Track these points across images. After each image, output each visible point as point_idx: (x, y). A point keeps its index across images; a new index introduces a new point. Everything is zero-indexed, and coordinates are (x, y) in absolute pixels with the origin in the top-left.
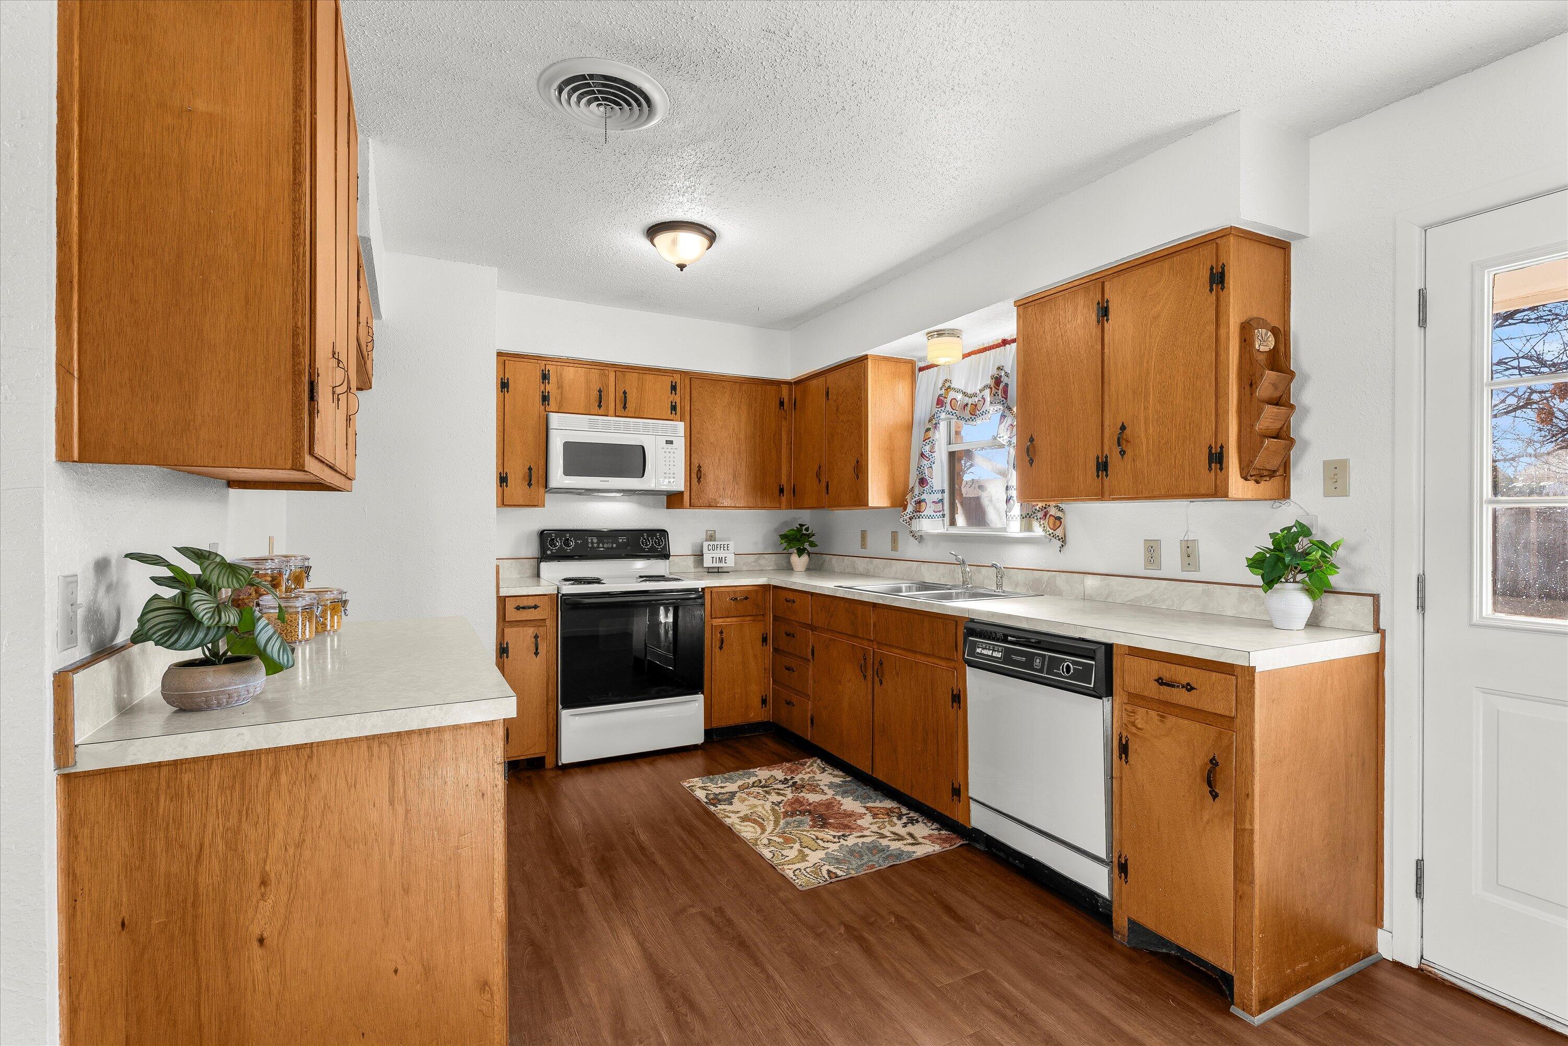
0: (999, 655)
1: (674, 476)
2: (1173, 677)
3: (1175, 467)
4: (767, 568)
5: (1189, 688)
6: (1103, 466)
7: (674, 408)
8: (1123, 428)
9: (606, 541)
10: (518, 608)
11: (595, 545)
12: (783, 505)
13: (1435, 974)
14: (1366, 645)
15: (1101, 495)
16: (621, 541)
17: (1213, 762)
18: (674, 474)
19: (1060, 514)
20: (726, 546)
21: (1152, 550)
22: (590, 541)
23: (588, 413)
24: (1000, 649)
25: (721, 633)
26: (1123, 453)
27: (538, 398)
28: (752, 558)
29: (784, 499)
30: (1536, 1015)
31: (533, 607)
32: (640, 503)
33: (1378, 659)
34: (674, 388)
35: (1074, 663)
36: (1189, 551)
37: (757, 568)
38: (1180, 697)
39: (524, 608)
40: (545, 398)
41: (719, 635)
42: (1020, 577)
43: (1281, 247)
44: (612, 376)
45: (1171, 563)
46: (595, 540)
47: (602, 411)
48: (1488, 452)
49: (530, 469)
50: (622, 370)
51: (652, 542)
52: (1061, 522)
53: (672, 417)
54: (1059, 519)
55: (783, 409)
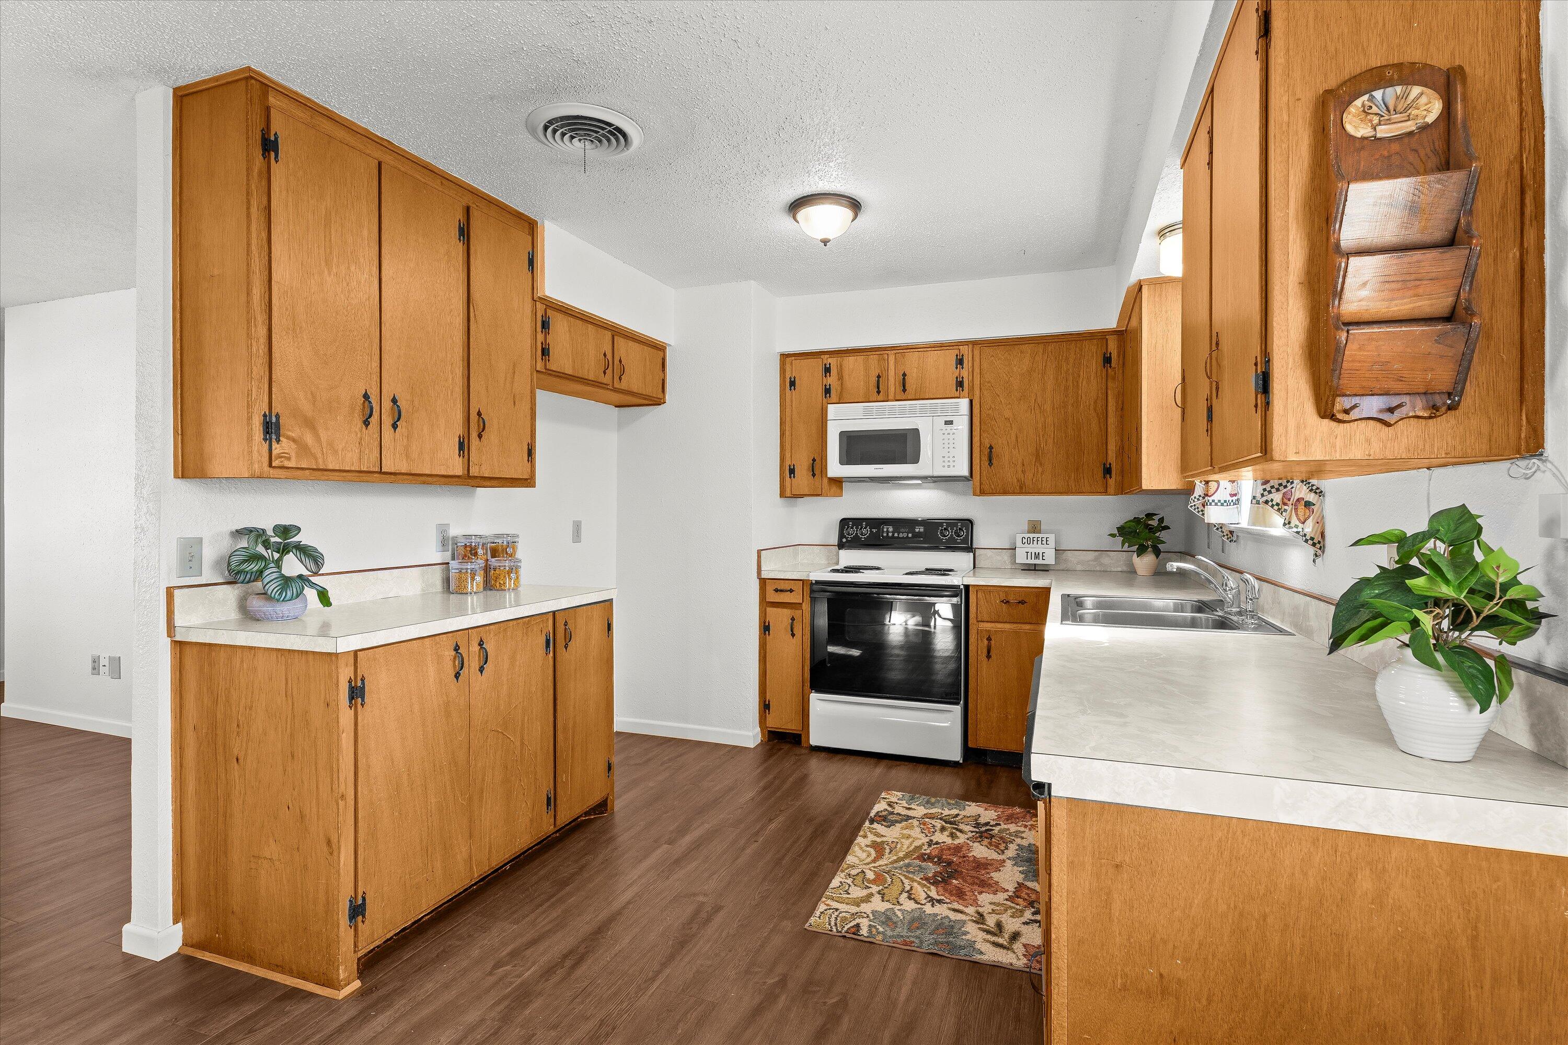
1: (954, 459)
4: (1113, 570)
7: (960, 384)
9: (902, 530)
10: (776, 590)
11: (890, 534)
12: (1111, 489)
16: (917, 530)
18: (954, 457)
19: (1311, 497)
20: (1044, 540)
22: (885, 530)
23: (867, 401)
25: (989, 639)
27: (820, 391)
28: (1091, 555)
29: (1112, 482)
31: (788, 591)
32: (947, 490)
34: (960, 362)
37: (1098, 568)
39: (781, 591)
40: (827, 391)
41: (986, 642)
44: (892, 359)
46: (891, 529)
47: (881, 397)
49: (814, 460)
50: (902, 351)
51: (952, 532)
52: (1312, 512)
53: (957, 394)
54: (1309, 504)
55: (1110, 367)
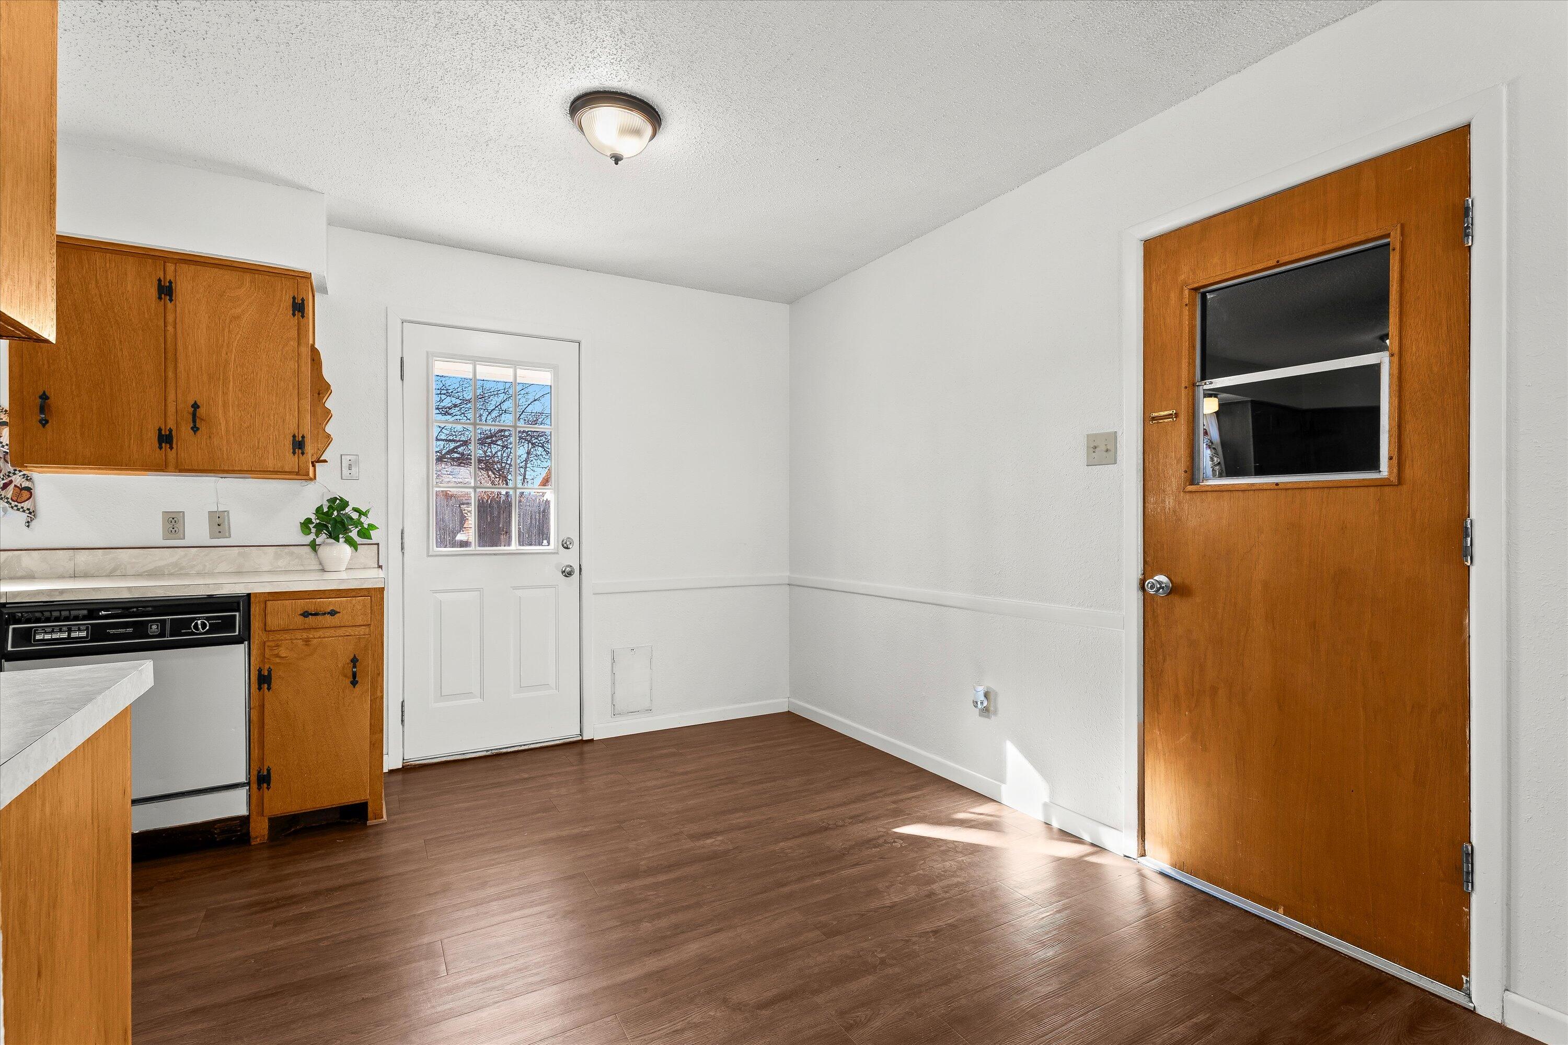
0: (84, 634)
2: (318, 609)
3: (258, 448)
5: (333, 613)
6: (165, 439)
8: (196, 406)
13: (411, 765)
15: (161, 467)
17: (354, 660)
19: (26, 484)
21: (173, 521)
24: (84, 627)
26: (194, 428)
30: (459, 756)
35: (208, 619)
36: (219, 523)
38: (325, 621)
52: (31, 494)
54: (28, 489)
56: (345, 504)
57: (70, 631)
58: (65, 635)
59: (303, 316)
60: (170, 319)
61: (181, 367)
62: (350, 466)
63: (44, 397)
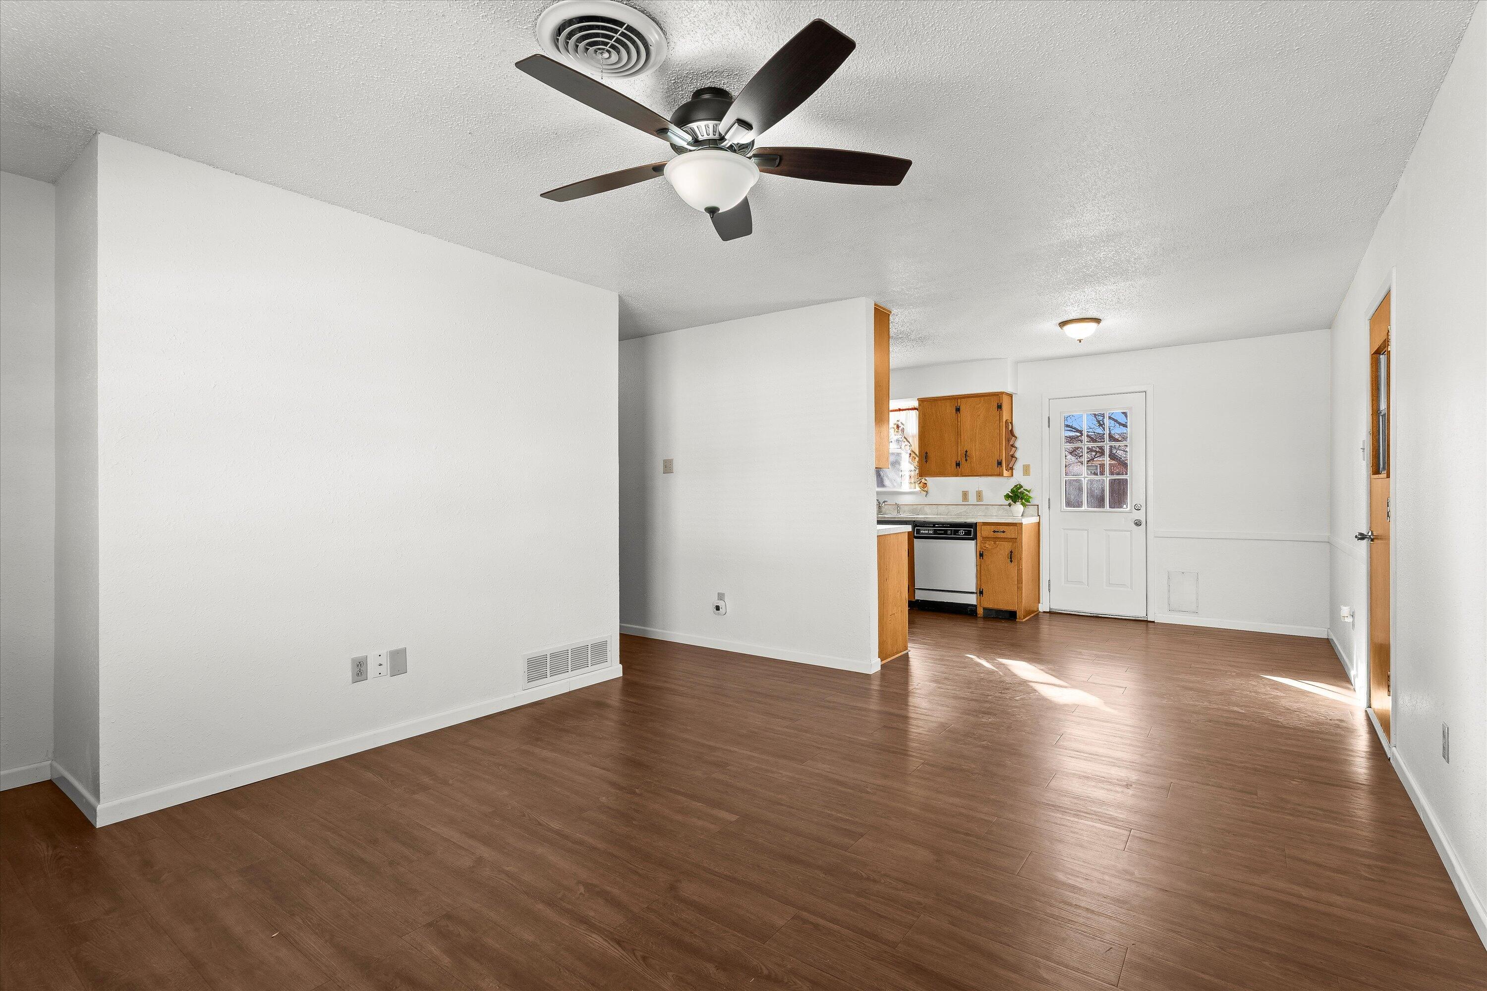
0: (932, 532)
2: (998, 530)
3: (986, 466)
5: (1004, 532)
6: (958, 465)
8: (966, 451)
13: (1054, 611)
14: (1035, 520)
17: (1011, 552)
19: (926, 482)
21: (965, 495)
24: (932, 530)
26: (966, 460)
30: (1076, 612)
33: (1039, 523)
35: (964, 530)
36: (979, 495)
38: (1002, 535)
42: (906, 508)
43: (1011, 396)
45: (972, 499)
48: (1064, 463)
52: (928, 485)
54: (926, 484)
56: (1021, 487)
57: (929, 531)
58: (927, 532)
59: (1001, 410)
60: (959, 421)
61: (962, 437)
62: (1026, 470)
63: (927, 453)
